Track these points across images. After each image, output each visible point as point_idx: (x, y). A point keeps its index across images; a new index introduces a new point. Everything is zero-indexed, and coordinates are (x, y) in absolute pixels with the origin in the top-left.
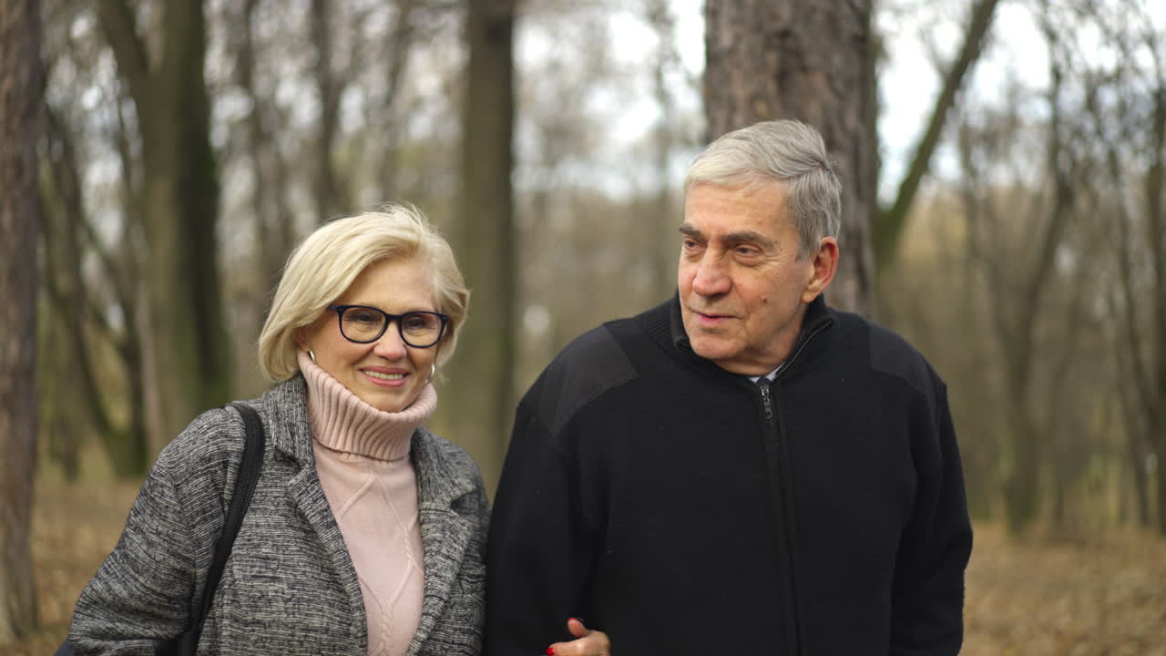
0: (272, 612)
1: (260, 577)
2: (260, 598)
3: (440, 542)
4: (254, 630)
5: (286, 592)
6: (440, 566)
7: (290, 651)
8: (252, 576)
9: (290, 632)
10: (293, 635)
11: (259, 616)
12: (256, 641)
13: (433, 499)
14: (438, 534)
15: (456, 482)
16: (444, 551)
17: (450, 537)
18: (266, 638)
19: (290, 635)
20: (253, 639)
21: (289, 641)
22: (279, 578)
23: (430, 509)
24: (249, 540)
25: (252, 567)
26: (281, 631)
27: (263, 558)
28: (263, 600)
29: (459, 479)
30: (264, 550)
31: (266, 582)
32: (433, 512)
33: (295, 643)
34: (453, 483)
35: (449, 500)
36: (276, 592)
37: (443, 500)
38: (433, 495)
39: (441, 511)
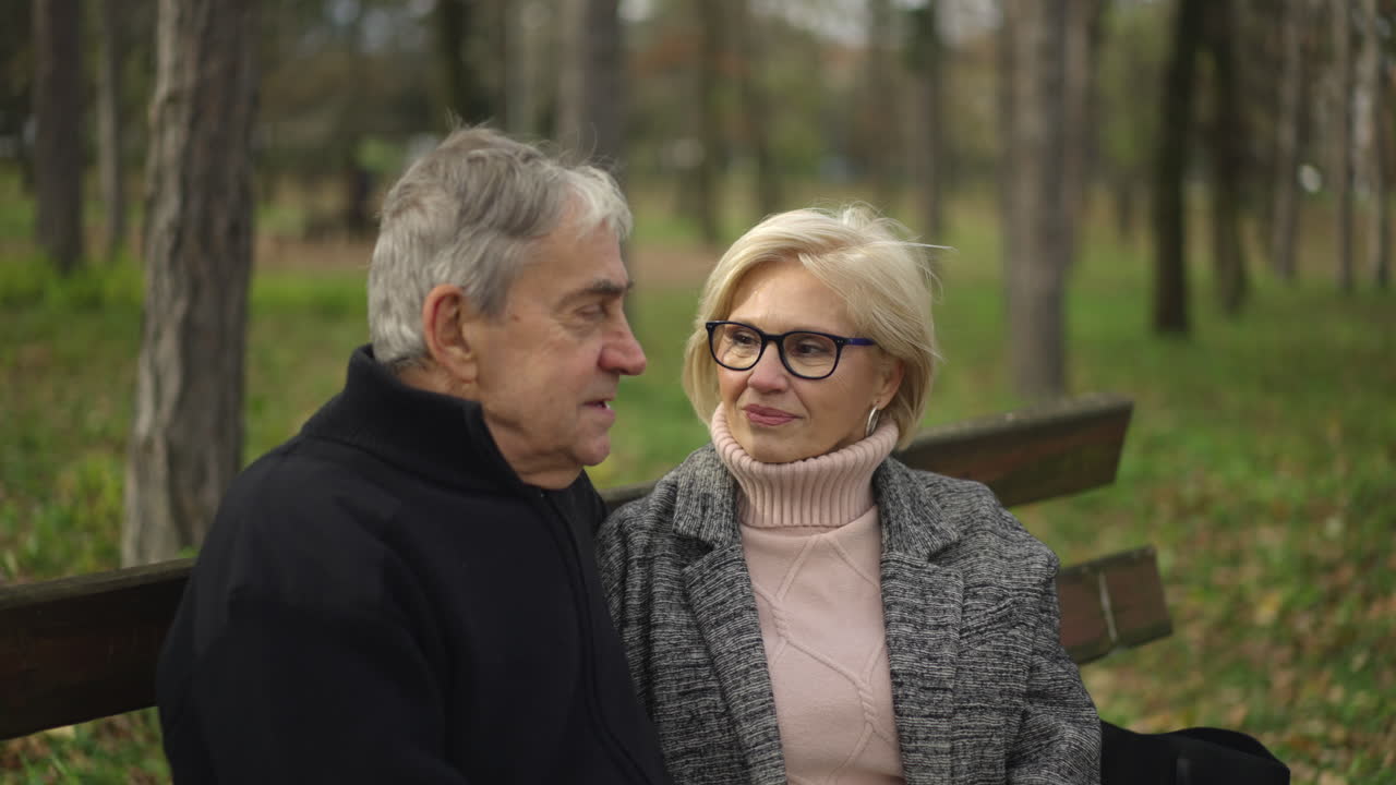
0: (706, 735)
1: (690, 692)
2: (691, 721)
3: (922, 611)
4: (688, 762)
5: (719, 705)
6: (930, 643)
7: (731, 777)
8: (680, 694)
9: (727, 755)
10: (732, 757)
11: (691, 743)
12: (693, 775)
13: (906, 549)
14: (918, 601)
15: (937, 528)
16: (931, 622)
17: (934, 600)
18: (704, 768)
19: (728, 758)
20: (688, 773)
21: (729, 764)
22: (711, 688)
23: (903, 563)
24: (676, 645)
25: (680, 680)
26: (718, 755)
27: (693, 666)
28: (695, 722)
29: (943, 525)
30: (695, 656)
31: (696, 698)
32: (908, 567)
33: (736, 766)
34: (933, 529)
35: (925, 552)
36: (707, 708)
37: (918, 552)
38: (906, 546)
39: (917, 567)
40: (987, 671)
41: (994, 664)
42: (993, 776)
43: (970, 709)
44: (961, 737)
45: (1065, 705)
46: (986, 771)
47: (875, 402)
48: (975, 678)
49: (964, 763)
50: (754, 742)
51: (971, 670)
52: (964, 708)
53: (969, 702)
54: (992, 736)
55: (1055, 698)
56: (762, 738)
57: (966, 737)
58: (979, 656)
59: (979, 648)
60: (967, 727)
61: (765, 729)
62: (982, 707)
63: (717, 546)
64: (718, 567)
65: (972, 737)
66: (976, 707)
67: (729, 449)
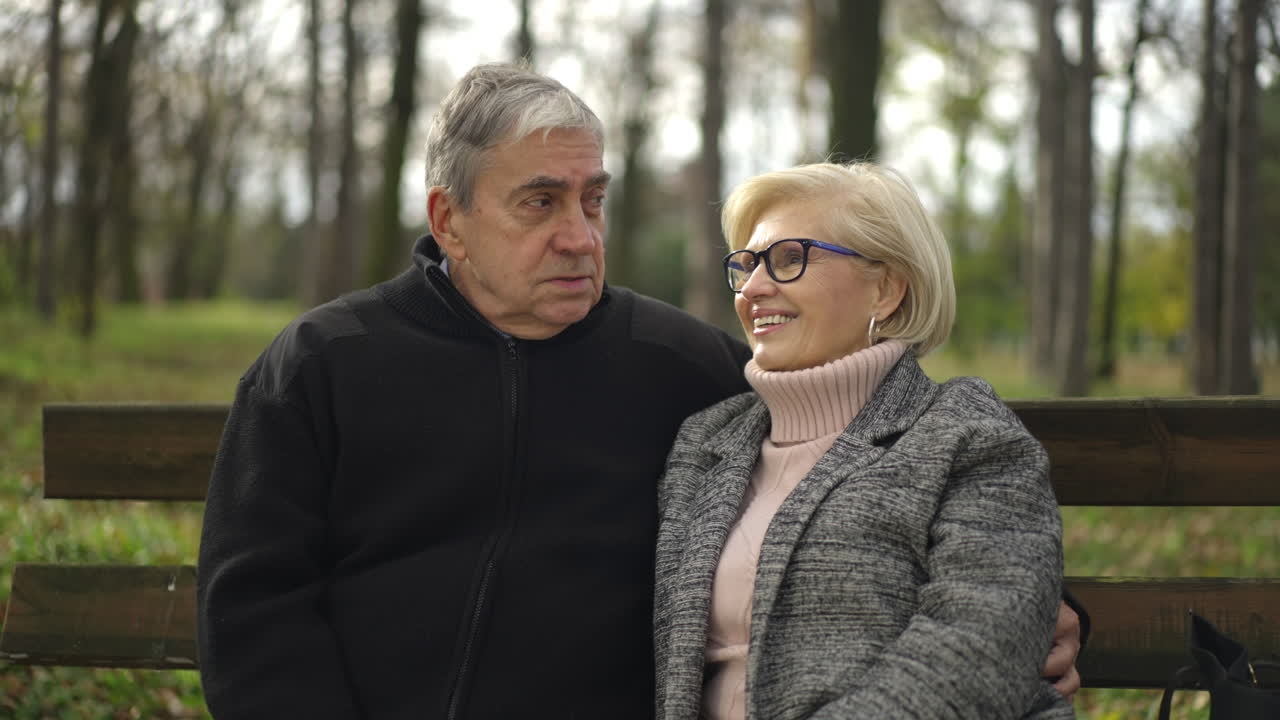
13: (854, 432)
35: (869, 435)
38: (857, 429)
39: (853, 445)
40: (850, 513)
41: (859, 509)
42: (859, 610)
43: (826, 544)
44: (813, 570)
45: (982, 567)
46: (849, 605)
47: (873, 313)
48: (835, 518)
49: (815, 593)
50: (682, 607)
51: (834, 511)
52: (819, 543)
53: (825, 538)
54: (851, 571)
55: (969, 561)
56: (688, 605)
57: (819, 570)
58: (846, 500)
59: (849, 494)
60: (820, 561)
61: (694, 598)
62: (839, 544)
63: (725, 457)
64: (718, 474)
65: (826, 571)
66: (832, 544)
67: (759, 374)
